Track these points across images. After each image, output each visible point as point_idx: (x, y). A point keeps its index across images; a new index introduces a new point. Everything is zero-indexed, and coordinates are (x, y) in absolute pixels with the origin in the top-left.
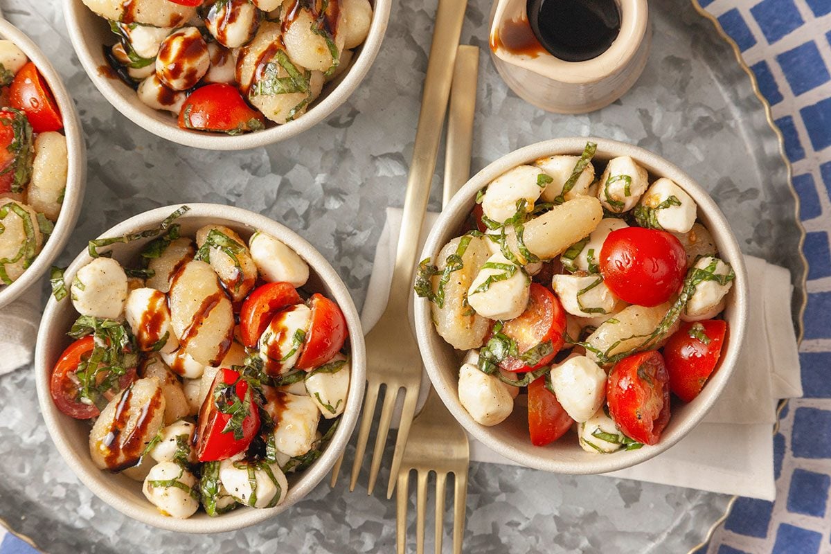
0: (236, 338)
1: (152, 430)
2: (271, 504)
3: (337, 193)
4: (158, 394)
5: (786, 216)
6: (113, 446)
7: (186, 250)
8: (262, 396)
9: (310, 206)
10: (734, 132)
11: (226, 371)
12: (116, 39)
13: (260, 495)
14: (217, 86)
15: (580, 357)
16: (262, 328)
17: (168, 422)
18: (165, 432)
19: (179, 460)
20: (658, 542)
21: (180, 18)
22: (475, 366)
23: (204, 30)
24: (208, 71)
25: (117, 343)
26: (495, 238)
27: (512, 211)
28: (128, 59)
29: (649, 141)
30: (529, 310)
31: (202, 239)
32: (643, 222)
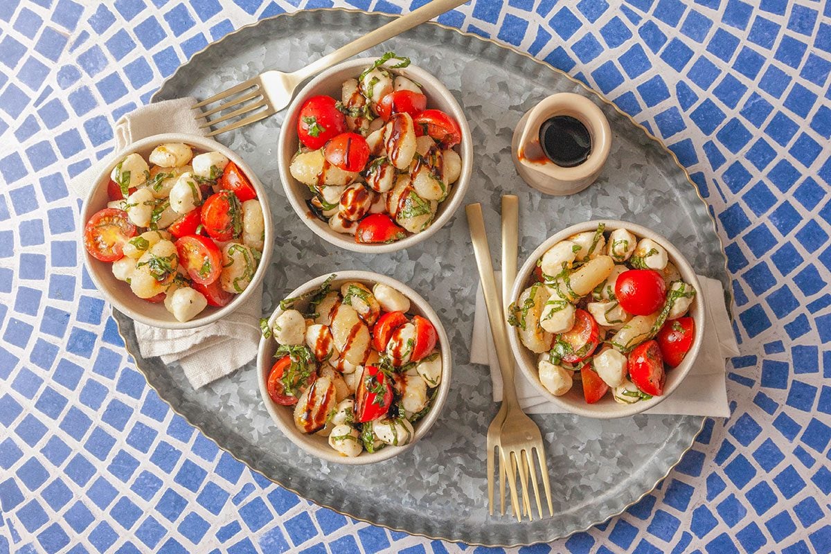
0: (373, 348)
1: (330, 408)
2: (406, 443)
3: (448, 267)
4: (332, 384)
5: (714, 250)
6: (309, 419)
7: (336, 298)
8: (393, 380)
9: (434, 277)
10: (677, 203)
11: (369, 368)
12: (313, 195)
13: (399, 439)
14: (375, 215)
15: (610, 350)
16: (387, 340)
17: (339, 401)
18: (338, 407)
19: (349, 423)
20: (662, 448)
21: (351, 179)
22: (548, 361)
23: (365, 185)
24: (370, 208)
25: (303, 358)
26: (551, 286)
27: (560, 269)
28: (321, 205)
29: (627, 216)
30: (576, 326)
31: (345, 292)
32: (636, 265)
